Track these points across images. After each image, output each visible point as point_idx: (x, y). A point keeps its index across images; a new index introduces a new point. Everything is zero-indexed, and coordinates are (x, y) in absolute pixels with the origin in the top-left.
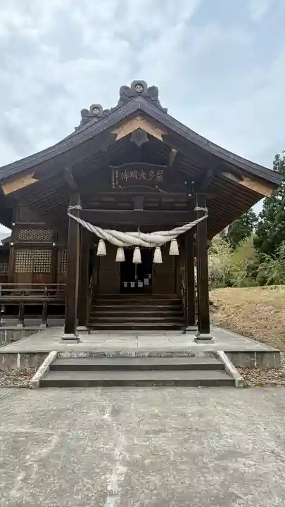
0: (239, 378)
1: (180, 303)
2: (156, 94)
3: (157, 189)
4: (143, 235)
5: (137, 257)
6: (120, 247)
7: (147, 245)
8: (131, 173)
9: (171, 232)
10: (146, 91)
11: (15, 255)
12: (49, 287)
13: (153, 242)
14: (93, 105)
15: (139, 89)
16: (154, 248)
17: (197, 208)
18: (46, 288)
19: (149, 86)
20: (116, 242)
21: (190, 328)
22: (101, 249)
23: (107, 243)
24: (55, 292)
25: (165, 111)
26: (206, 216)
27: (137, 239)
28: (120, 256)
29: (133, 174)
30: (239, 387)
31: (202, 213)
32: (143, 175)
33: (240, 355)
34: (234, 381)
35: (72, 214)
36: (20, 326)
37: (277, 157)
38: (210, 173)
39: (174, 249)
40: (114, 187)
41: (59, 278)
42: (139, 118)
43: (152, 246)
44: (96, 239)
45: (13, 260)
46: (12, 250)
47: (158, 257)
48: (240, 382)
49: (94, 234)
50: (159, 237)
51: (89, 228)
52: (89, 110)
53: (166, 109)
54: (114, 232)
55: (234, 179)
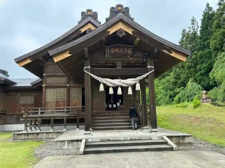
0: (175, 146)
2: (128, 11)
3: (129, 58)
4: (122, 81)
6: (111, 87)
7: (124, 85)
8: (116, 50)
9: (136, 79)
10: (123, 9)
11: (46, 91)
12: (67, 109)
13: (127, 84)
14: (87, 9)
15: (120, 8)
16: (128, 87)
17: (149, 67)
18: (65, 110)
19: (124, 7)
20: (109, 84)
21: (145, 127)
22: (102, 88)
23: (104, 85)
24: (69, 111)
25: (132, 19)
26: (154, 70)
27: (119, 83)
28: (111, 91)
29: (117, 50)
30: (175, 150)
31: (151, 69)
32: (121, 50)
34: (173, 148)
35: (86, 70)
36: (52, 131)
37: (184, 31)
38: (156, 50)
39: (138, 87)
40: (107, 57)
41: (71, 104)
42: (120, 23)
43: (127, 86)
44: (98, 83)
45: (44, 94)
46: (44, 89)
47: (130, 91)
48: (176, 148)
49: (98, 80)
50: (130, 81)
51: (95, 78)
52: (85, 12)
53: (133, 18)
54: (108, 79)
55: (168, 53)
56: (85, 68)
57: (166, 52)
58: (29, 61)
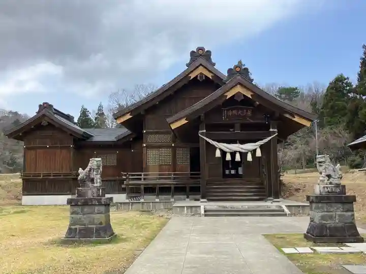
0: (289, 213)
1: (262, 184)
3: (248, 120)
4: (241, 146)
5: (238, 158)
6: (228, 152)
7: (244, 151)
8: (234, 111)
9: (257, 144)
10: (241, 70)
11: (147, 152)
12: (174, 174)
14: (198, 47)
15: (238, 69)
16: (247, 153)
17: (271, 130)
18: (172, 175)
19: (243, 68)
20: (226, 149)
22: (218, 154)
23: (221, 150)
26: (277, 134)
27: (238, 148)
28: (228, 157)
29: (235, 112)
30: (288, 216)
31: (274, 133)
32: (240, 112)
33: (293, 208)
35: (201, 135)
36: (158, 200)
39: (259, 153)
40: (224, 119)
41: (178, 168)
42: (238, 86)
43: (246, 151)
44: (215, 148)
46: (144, 150)
47: (249, 158)
49: (214, 145)
50: (249, 146)
51: (211, 143)
52: (196, 51)
53: (253, 80)
54: (225, 144)
55: (290, 117)
56: (200, 132)
57: (287, 116)
58: (128, 117)
